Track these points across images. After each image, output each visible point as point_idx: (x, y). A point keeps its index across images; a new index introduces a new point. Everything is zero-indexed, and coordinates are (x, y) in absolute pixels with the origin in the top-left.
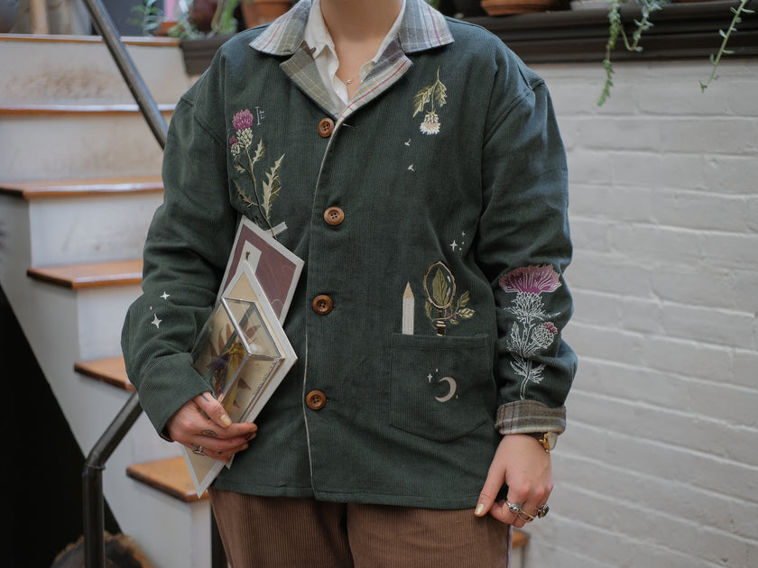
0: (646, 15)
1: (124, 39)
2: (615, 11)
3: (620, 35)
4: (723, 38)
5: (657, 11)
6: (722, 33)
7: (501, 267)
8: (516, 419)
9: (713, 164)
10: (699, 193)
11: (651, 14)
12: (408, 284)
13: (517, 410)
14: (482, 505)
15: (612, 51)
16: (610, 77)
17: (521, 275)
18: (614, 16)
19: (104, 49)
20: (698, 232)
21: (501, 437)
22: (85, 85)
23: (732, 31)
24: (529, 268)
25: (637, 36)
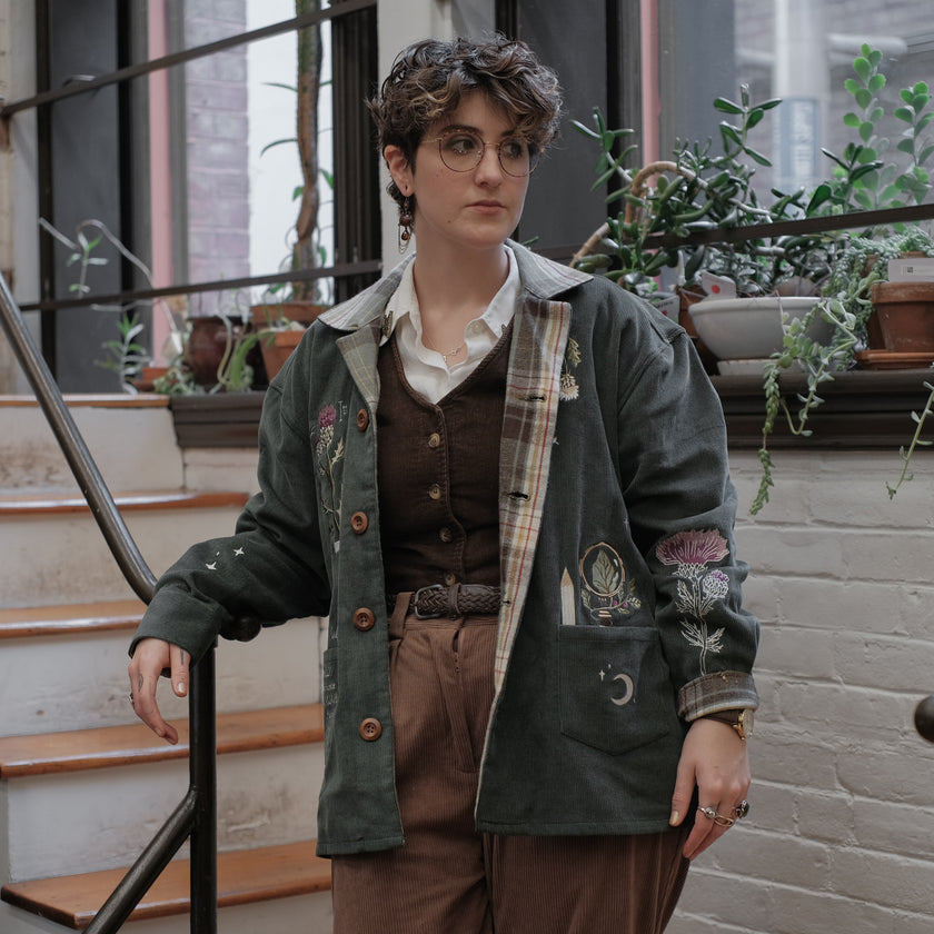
0: (813, 388)
1: (67, 398)
2: (772, 379)
3: (781, 412)
4: (917, 424)
5: (827, 382)
6: (914, 416)
7: (659, 534)
8: (700, 698)
9: (914, 598)
10: (897, 639)
11: (819, 386)
12: (566, 570)
13: (699, 688)
14: (677, 813)
15: (768, 434)
16: (768, 473)
17: (682, 543)
18: (771, 387)
19: (39, 413)
20: (897, 696)
21: (687, 726)
22: (28, 467)
23: (927, 415)
24: (691, 533)
25: (804, 416)
